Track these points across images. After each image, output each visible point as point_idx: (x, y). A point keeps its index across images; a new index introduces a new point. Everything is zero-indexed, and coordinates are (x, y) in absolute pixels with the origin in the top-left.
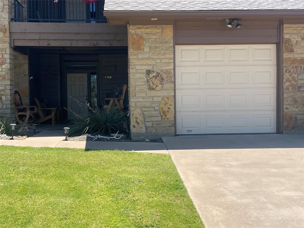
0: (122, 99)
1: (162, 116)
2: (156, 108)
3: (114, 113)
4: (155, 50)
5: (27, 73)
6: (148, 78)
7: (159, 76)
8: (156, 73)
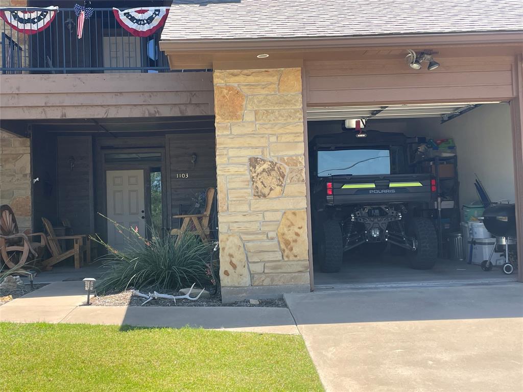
0: (206, 216)
1: (284, 250)
2: (271, 235)
3: (188, 245)
4: (267, 117)
5: (28, 171)
6: (254, 175)
7: (274, 170)
8: (270, 163)
